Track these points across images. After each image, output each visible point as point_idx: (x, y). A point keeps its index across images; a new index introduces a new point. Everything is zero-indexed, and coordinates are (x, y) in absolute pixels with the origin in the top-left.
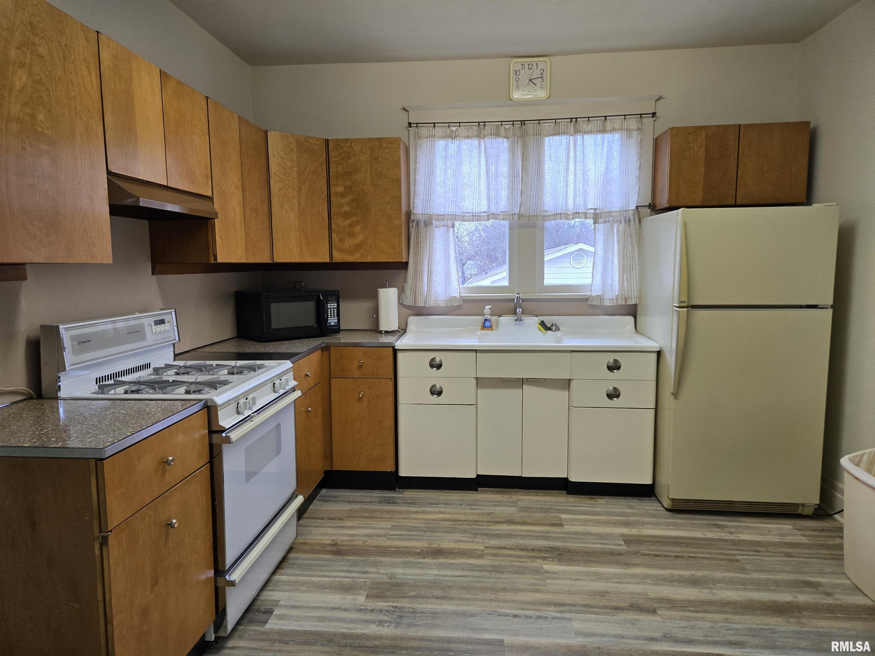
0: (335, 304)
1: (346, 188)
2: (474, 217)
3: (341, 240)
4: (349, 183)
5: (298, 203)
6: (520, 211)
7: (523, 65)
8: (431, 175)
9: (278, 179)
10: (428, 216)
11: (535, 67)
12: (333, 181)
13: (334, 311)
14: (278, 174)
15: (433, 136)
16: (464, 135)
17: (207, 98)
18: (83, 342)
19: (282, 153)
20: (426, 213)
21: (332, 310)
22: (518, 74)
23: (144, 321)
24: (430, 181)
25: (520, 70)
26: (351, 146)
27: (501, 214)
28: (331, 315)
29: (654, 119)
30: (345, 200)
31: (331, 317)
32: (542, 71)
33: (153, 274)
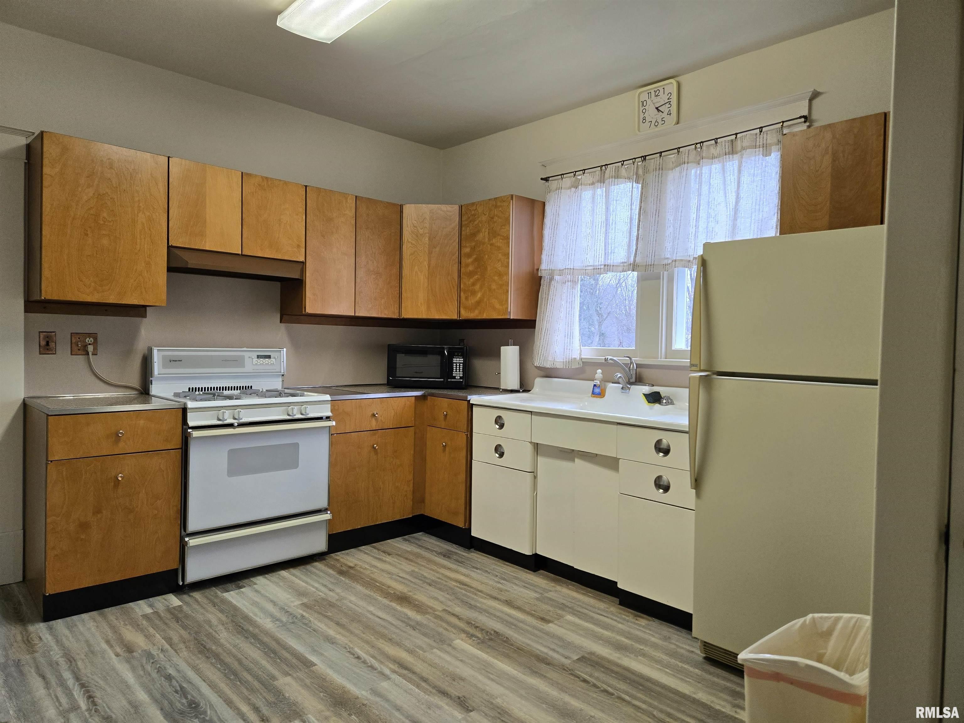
0: (461, 359)
1: (472, 248)
2: (595, 270)
3: (467, 298)
4: (473, 244)
5: (428, 265)
6: (635, 261)
7: (650, 94)
8: (555, 228)
9: (410, 245)
10: (550, 271)
11: (662, 91)
12: (464, 243)
13: (460, 366)
14: (410, 240)
15: (560, 188)
16: (589, 182)
17: (306, 186)
18: (173, 361)
19: (416, 222)
20: (548, 269)
21: (458, 364)
22: (645, 105)
23: (246, 355)
24: (555, 235)
25: (647, 99)
26: (476, 209)
27: (621, 265)
28: (456, 370)
29: (808, 124)
30: (470, 260)
31: (456, 371)
32: (670, 94)
33: (281, 322)
